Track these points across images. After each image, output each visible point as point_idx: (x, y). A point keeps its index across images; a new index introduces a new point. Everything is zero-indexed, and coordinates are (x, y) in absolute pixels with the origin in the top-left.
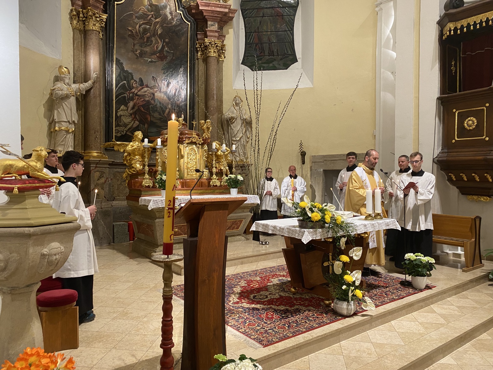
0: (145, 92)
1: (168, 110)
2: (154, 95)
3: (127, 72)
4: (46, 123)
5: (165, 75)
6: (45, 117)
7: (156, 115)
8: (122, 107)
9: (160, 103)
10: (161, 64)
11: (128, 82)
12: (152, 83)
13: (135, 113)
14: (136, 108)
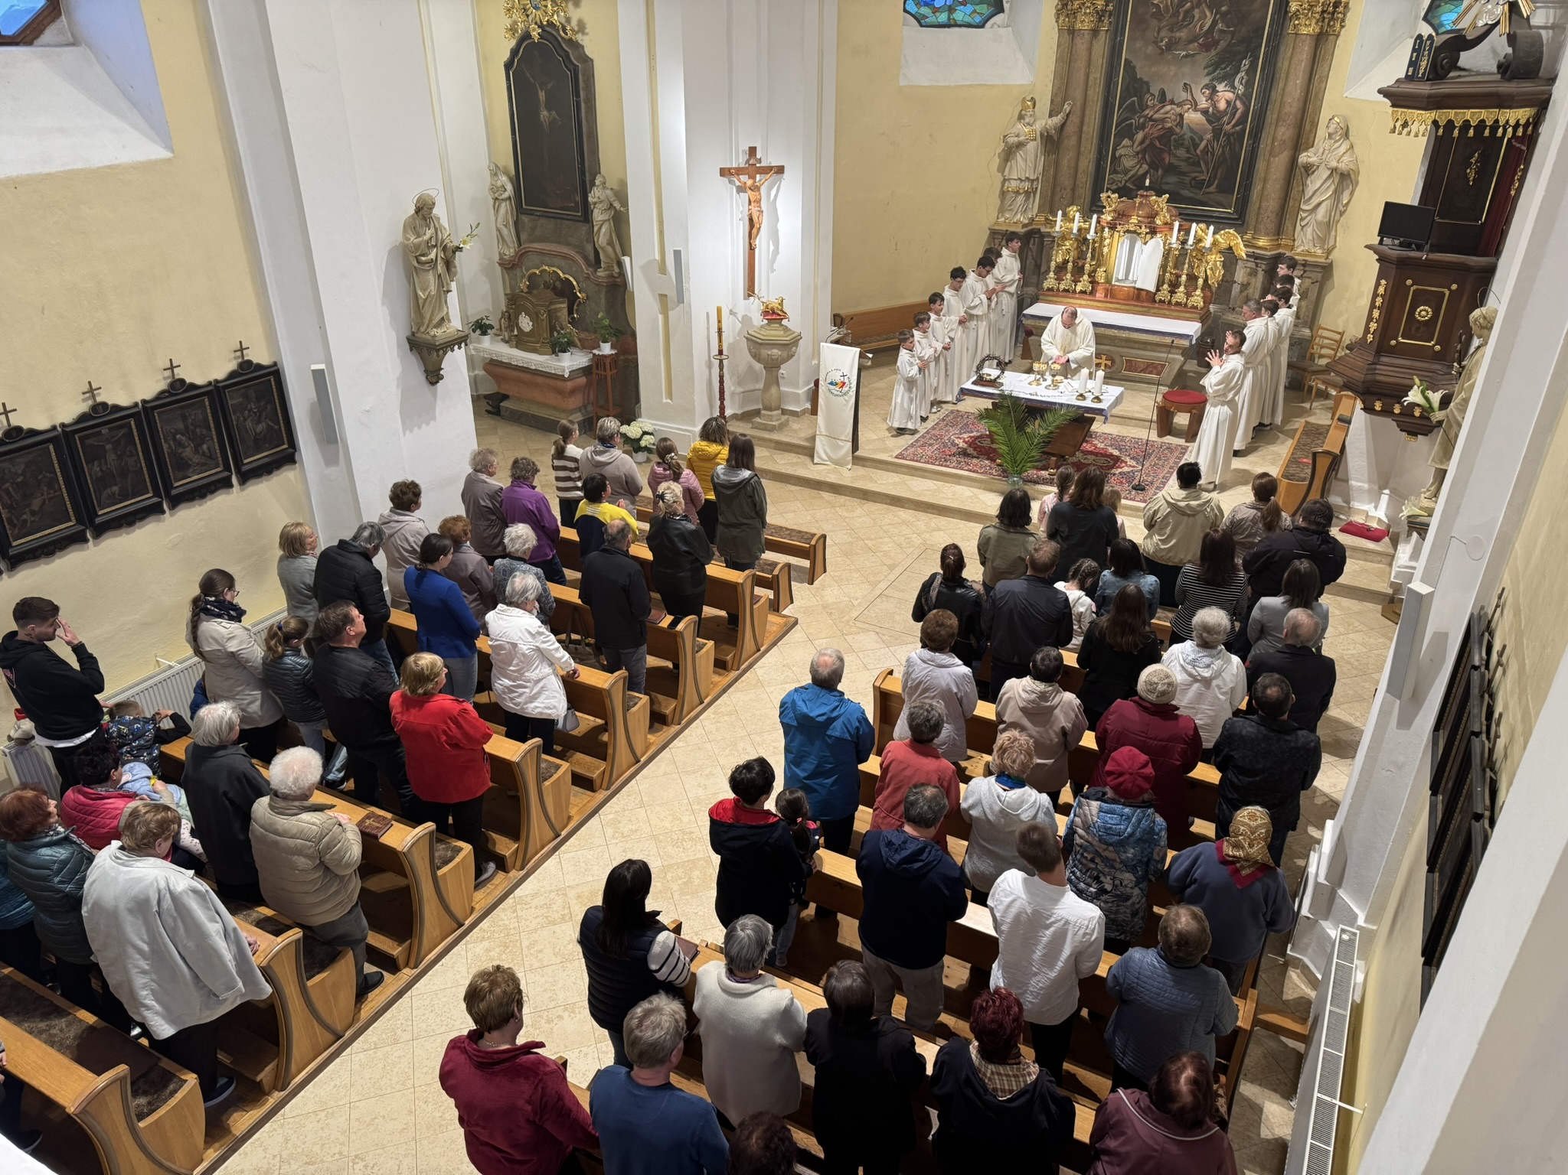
0: (1167, 113)
1: (1204, 143)
2: (1181, 116)
3: (1141, 79)
4: (999, 178)
5: (1210, 77)
6: (998, 171)
7: (1181, 153)
8: (1126, 142)
9: (1191, 130)
10: (1203, 59)
11: (1141, 99)
12: (1184, 95)
13: (1144, 151)
14: (1147, 142)
